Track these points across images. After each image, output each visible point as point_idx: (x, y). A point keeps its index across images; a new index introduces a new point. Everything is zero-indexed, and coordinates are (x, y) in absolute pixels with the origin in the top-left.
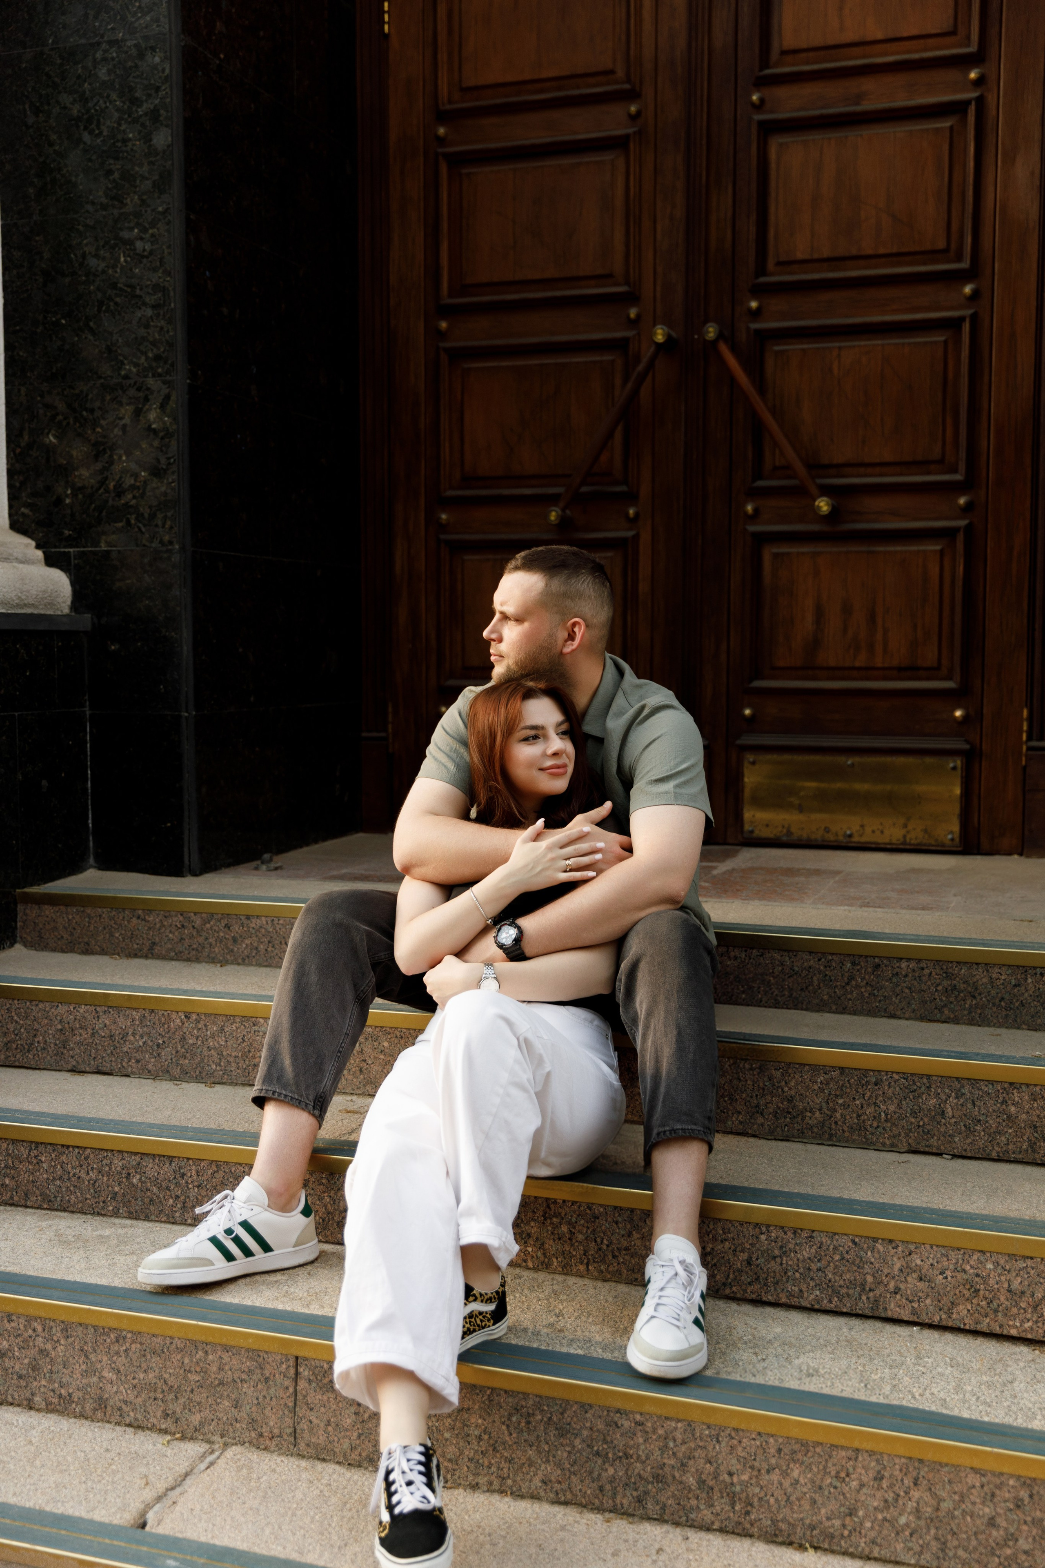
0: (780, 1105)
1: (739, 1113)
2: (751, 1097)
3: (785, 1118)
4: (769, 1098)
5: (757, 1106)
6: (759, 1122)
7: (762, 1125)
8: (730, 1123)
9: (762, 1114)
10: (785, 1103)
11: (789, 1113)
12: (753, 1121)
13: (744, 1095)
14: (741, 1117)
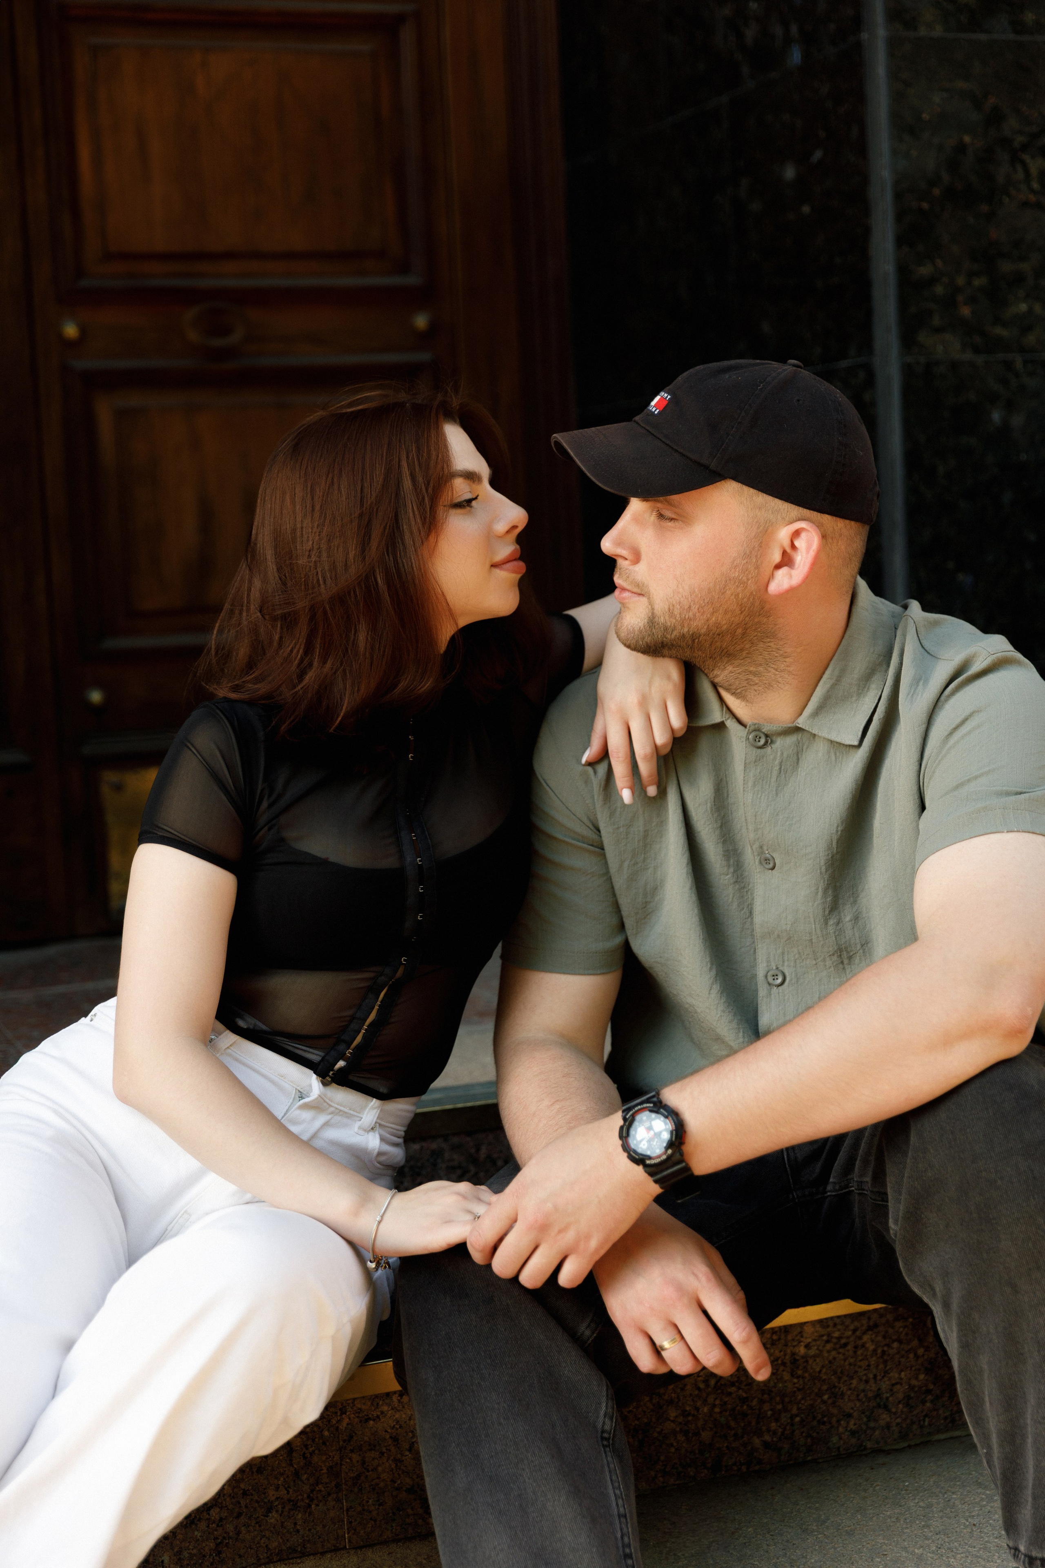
0: (914, 1382)
1: (849, 1416)
2: (867, 1382)
3: (924, 1402)
4: (894, 1374)
5: (878, 1395)
6: (882, 1423)
7: (888, 1426)
8: (835, 1439)
9: (886, 1407)
10: (922, 1377)
11: (929, 1392)
12: (872, 1424)
13: (855, 1382)
14: (852, 1422)
